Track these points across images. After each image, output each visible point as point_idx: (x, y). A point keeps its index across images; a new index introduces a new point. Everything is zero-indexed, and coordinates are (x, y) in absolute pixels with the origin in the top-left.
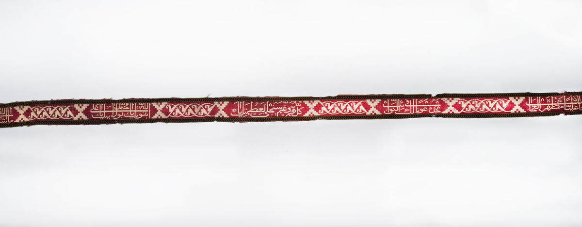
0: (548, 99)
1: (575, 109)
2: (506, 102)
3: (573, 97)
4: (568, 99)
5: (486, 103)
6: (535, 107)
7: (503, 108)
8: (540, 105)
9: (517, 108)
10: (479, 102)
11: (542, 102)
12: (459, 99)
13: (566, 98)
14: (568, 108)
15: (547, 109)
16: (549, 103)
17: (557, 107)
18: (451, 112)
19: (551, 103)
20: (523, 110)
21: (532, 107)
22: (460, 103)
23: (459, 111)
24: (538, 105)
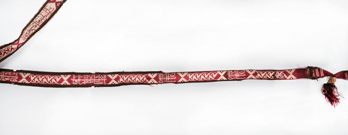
0: (85, 76)
1: (101, 83)
2: (58, 78)
3: (100, 76)
4: (97, 77)
5: (45, 78)
6: (76, 81)
7: (56, 81)
8: (80, 80)
9: (65, 82)
10: (41, 77)
11: (81, 79)
12: (29, 74)
13: (95, 76)
14: (96, 83)
15: (84, 83)
16: (85, 79)
17: (90, 82)
18: (24, 82)
19: (86, 79)
20: (69, 83)
21: (74, 81)
22: (30, 77)
23: (29, 82)
24: (78, 80)
